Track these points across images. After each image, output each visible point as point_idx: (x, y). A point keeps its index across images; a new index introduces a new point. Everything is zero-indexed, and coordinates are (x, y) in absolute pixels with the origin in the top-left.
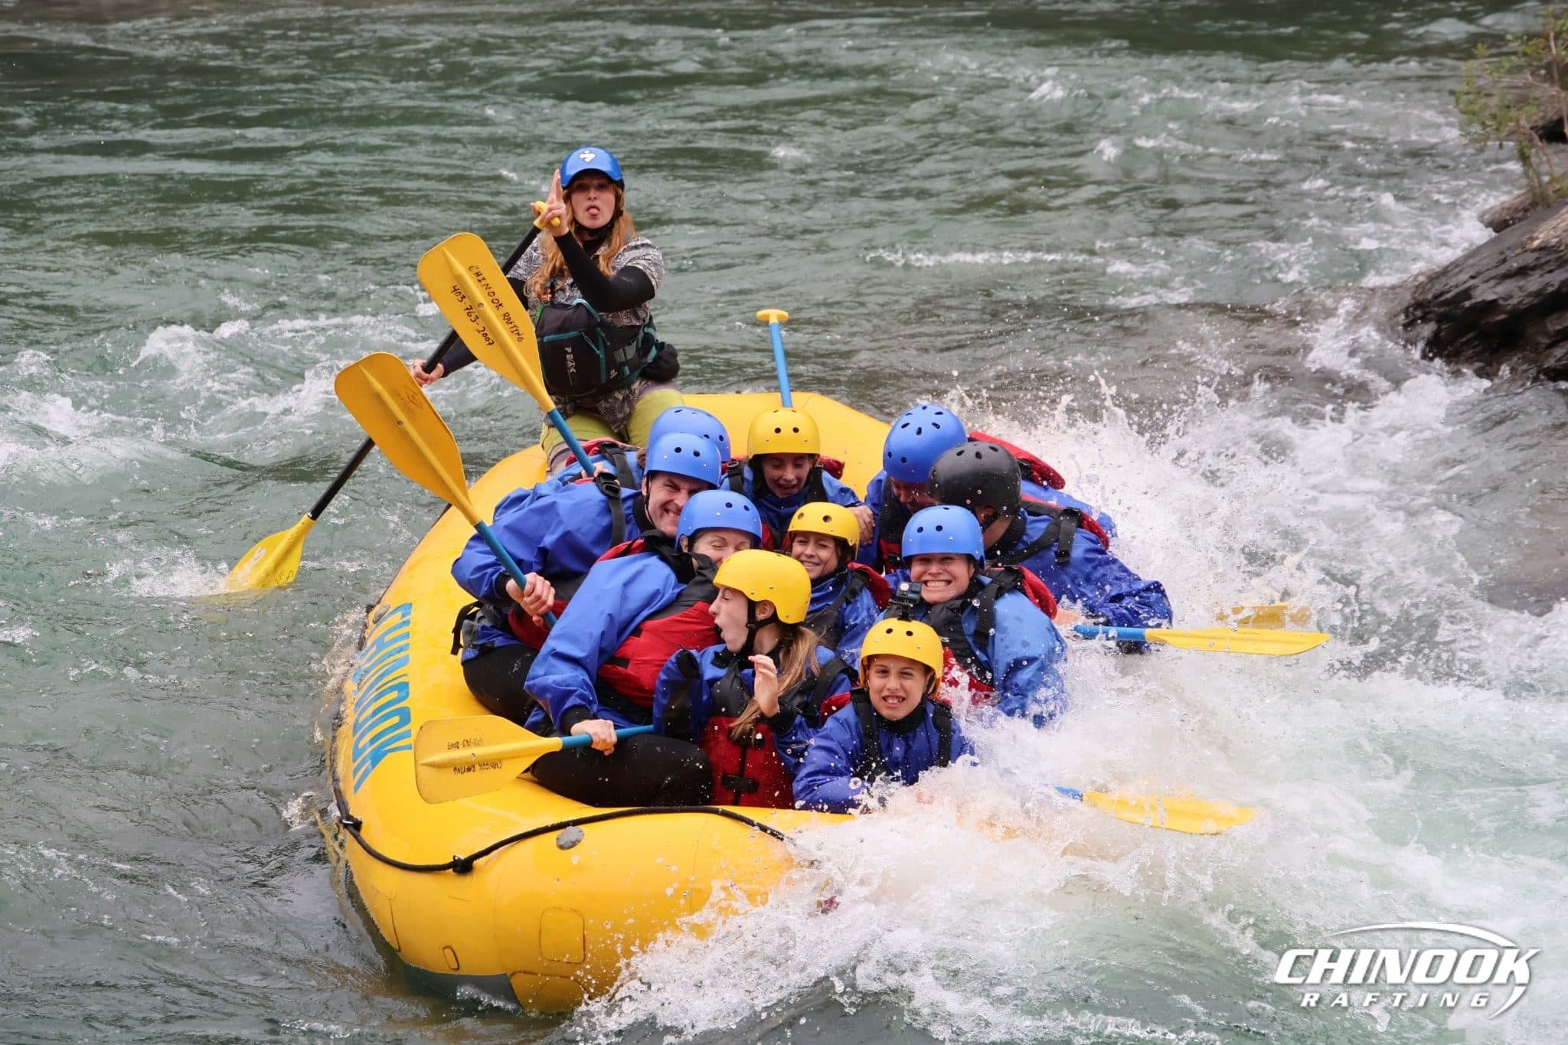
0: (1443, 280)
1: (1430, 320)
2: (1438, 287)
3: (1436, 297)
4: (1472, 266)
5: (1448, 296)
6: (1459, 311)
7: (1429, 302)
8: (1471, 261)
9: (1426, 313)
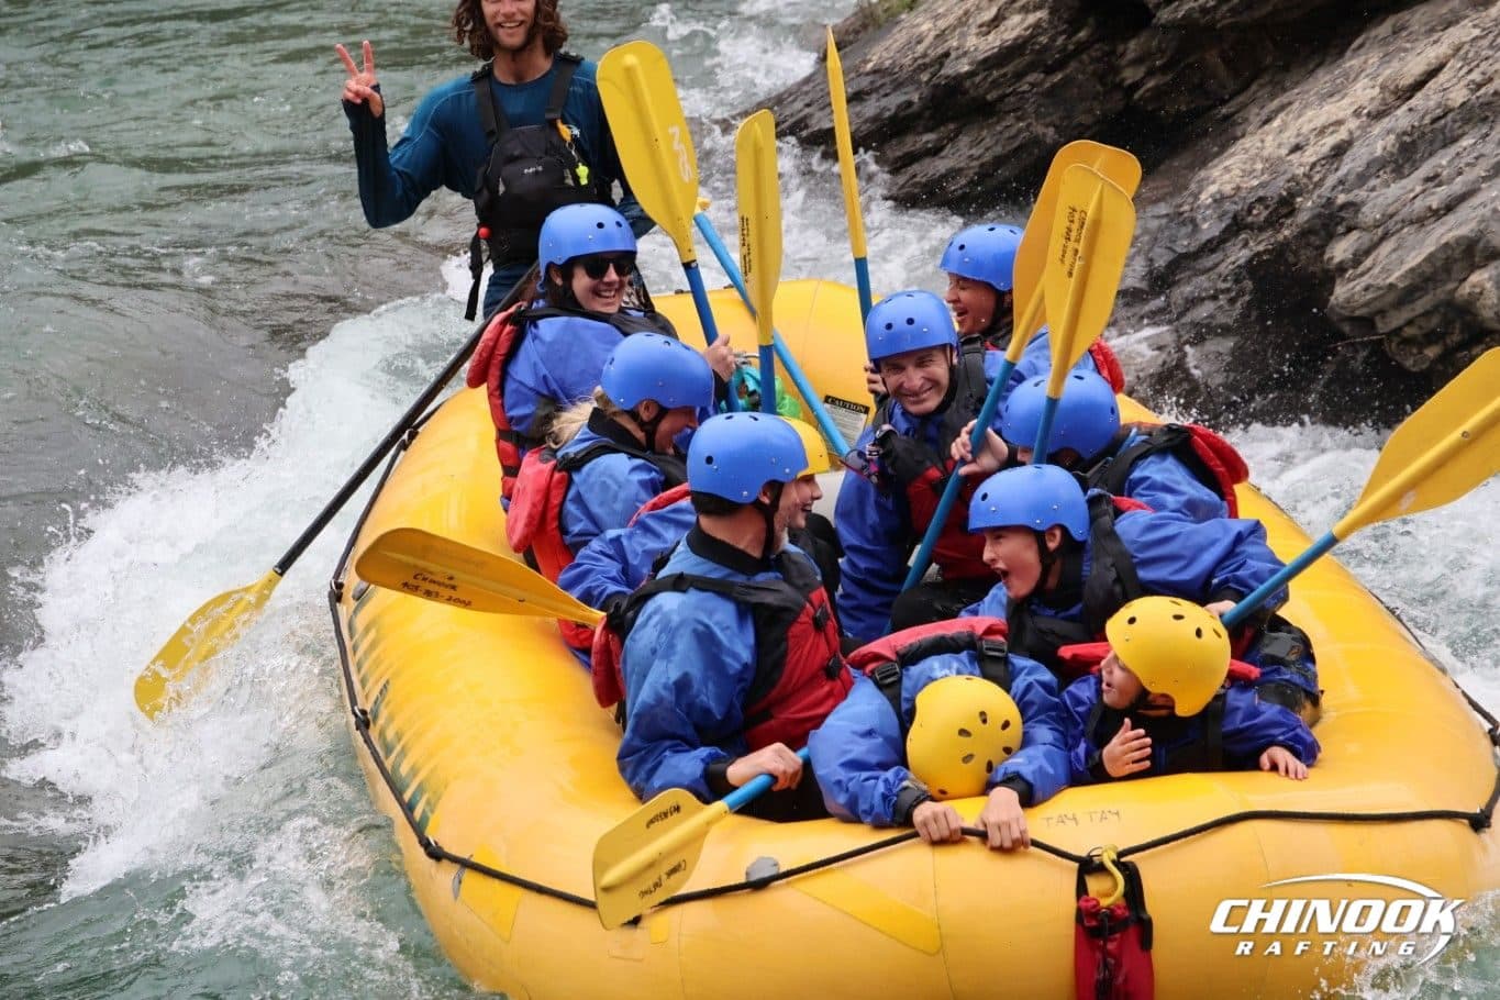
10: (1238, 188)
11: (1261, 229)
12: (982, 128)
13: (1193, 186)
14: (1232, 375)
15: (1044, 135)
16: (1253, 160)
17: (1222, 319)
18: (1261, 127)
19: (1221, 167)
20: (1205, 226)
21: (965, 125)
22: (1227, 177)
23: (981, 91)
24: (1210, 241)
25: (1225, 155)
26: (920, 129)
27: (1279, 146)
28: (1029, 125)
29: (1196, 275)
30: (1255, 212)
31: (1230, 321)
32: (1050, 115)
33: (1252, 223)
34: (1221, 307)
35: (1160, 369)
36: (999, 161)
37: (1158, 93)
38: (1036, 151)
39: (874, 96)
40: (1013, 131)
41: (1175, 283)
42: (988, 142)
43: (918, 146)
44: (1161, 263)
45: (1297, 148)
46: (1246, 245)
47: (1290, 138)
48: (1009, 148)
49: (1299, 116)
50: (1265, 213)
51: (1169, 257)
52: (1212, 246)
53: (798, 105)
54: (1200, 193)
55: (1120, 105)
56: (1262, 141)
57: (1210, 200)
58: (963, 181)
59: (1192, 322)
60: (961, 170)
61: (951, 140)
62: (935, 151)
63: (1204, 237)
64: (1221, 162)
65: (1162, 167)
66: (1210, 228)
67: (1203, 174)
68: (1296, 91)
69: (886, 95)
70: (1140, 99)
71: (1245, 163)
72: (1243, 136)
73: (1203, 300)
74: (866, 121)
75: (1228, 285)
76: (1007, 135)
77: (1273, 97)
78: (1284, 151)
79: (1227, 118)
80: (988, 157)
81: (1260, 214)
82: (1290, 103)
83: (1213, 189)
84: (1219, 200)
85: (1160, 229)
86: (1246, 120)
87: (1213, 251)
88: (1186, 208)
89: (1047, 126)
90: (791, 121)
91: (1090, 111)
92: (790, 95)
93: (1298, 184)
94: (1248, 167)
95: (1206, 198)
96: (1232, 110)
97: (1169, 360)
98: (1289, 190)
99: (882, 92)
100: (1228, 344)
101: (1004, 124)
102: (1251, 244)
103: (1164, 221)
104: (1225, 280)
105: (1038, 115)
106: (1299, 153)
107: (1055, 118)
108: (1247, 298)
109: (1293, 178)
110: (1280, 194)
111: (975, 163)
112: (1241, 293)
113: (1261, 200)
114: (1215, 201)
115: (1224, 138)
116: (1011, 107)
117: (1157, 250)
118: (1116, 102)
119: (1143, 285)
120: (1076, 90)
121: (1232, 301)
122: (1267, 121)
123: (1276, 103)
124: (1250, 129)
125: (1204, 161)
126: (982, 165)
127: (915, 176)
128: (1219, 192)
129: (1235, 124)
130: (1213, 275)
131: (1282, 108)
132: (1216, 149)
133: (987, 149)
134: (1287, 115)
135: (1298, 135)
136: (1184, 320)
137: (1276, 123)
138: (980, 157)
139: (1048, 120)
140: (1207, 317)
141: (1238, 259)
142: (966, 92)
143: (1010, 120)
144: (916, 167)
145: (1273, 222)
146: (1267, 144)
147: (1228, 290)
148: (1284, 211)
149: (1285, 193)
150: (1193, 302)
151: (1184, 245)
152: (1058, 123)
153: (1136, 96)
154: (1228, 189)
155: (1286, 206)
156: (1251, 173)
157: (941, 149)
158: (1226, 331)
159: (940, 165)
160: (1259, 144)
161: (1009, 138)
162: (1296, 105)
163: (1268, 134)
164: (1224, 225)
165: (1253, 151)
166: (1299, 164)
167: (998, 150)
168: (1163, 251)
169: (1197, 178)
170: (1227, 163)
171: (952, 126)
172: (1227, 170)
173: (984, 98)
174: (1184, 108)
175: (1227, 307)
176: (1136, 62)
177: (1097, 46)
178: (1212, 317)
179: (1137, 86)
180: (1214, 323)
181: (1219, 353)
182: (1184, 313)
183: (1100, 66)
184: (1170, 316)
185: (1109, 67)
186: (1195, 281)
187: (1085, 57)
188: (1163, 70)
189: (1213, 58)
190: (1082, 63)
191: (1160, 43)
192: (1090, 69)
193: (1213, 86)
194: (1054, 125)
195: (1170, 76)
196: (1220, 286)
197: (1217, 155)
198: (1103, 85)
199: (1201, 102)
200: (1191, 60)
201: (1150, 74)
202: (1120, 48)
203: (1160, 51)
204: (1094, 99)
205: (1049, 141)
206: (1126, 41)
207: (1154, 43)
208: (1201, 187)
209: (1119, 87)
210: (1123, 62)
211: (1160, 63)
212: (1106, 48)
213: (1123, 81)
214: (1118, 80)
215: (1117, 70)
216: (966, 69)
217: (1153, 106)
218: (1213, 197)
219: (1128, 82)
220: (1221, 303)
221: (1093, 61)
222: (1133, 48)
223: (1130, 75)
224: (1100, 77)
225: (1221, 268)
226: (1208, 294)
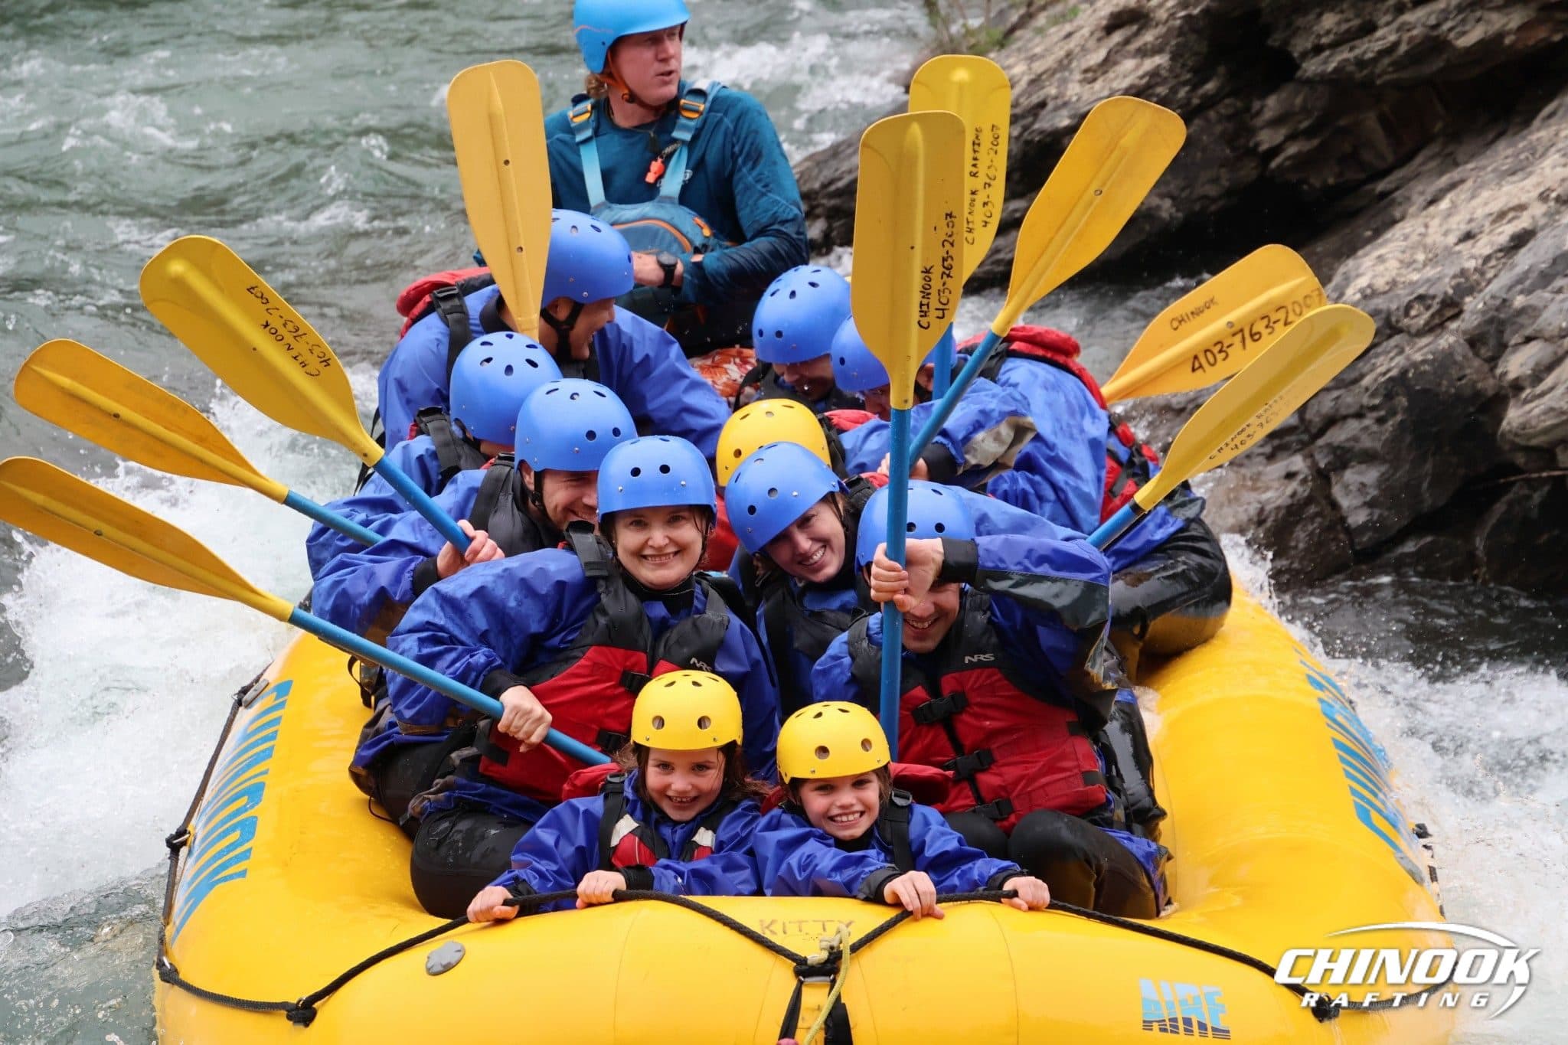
0: (834, 163)
1: (818, 217)
2: (827, 174)
3: (824, 186)
5: (840, 184)
7: (816, 193)
10: (1393, 284)
11: (1420, 333)
13: (1339, 277)
14: (1377, 512)
15: (1158, 207)
16: (1414, 248)
17: (1367, 443)
18: (1425, 208)
19: (1376, 253)
22: (1381, 268)
25: (1380, 241)
27: (1446, 234)
29: (1337, 388)
30: (1413, 313)
31: (1378, 445)
33: (1409, 327)
34: (1366, 428)
35: (1289, 501)
37: (1302, 162)
38: (1147, 227)
45: (1468, 236)
46: (1401, 351)
47: (1458, 224)
49: (1473, 197)
50: (1427, 315)
54: (1347, 286)
55: (1255, 174)
56: (1426, 226)
57: (1358, 296)
59: (1329, 445)
64: (1376, 249)
67: (1351, 263)
68: (1470, 166)
70: (1279, 167)
71: (1403, 252)
72: (1403, 218)
73: (1345, 418)
75: (1377, 401)
77: (1442, 174)
78: (1452, 239)
79: (1384, 195)
81: (1420, 317)
82: (1462, 181)
83: (1362, 282)
84: (1369, 294)
86: (1408, 199)
91: (1215, 181)
92: (850, 146)
93: (1467, 279)
94: (1407, 257)
95: (1353, 291)
96: (1393, 186)
97: (1300, 489)
98: (1457, 287)
100: (1371, 475)
102: (1408, 350)
104: (1373, 395)
106: (1470, 242)
108: (1399, 418)
109: (1463, 273)
110: (1446, 293)
112: (1393, 413)
113: (1421, 298)
114: (1365, 297)
115: (1376, 222)
118: (1249, 171)
120: (1199, 154)
121: (1381, 421)
122: (1433, 201)
123: (1444, 180)
124: (1412, 210)
125: (1351, 249)
128: (1370, 286)
129: (1393, 203)
130: (1356, 389)
131: (1453, 186)
132: (1369, 233)
134: (1458, 196)
135: (1471, 221)
136: (1321, 442)
137: (1444, 204)
140: (1348, 440)
141: (1389, 371)
145: (1435, 327)
146: (1431, 230)
147: (1374, 408)
148: (1449, 313)
149: (1451, 291)
150: (1332, 421)
152: (1176, 193)
153: (1273, 164)
154: (1380, 283)
155: (1451, 307)
156: (1409, 265)
158: (1368, 457)
160: (1423, 230)
162: (1469, 184)
163: (1433, 217)
165: (1414, 238)
166: (1470, 257)
169: (1342, 269)
170: (1382, 251)
172: (1381, 259)
174: (1331, 181)
175: (1375, 428)
176: (1276, 122)
177: (1227, 101)
178: (1355, 439)
179: (1275, 151)
180: (1358, 447)
181: (1363, 485)
182: (1322, 432)
183: (1230, 126)
184: (1305, 437)
185: (1241, 127)
186: (1335, 394)
187: (1212, 114)
188: (1308, 133)
189: (1371, 121)
190: (1208, 120)
191: (1305, 101)
192: (1218, 129)
193: (1367, 156)
194: (1173, 198)
195: (1315, 142)
196: (1365, 400)
197: (1369, 241)
198: (1233, 149)
199: (1353, 175)
200: (1342, 123)
201: (1291, 137)
202: (1256, 105)
203: (1305, 111)
204: (1222, 166)
205: (1165, 215)
206: (1264, 95)
207: (1298, 101)
208: (1347, 280)
209: (1252, 152)
210: (1259, 121)
211: (1305, 125)
212: (1239, 104)
213: (1257, 145)
214: (1251, 144)
215: (1252, 132)
216: (1065, 122)
217: (1293, 177)
218: (1362, 291)
219: (1264, 147)
220: (1367, 422)
221: (1221, 119)
222: (1272, 105)
223: (1267, 139)
224: (1230, 140)
225: (1366, 381)
226: (1352, 411)
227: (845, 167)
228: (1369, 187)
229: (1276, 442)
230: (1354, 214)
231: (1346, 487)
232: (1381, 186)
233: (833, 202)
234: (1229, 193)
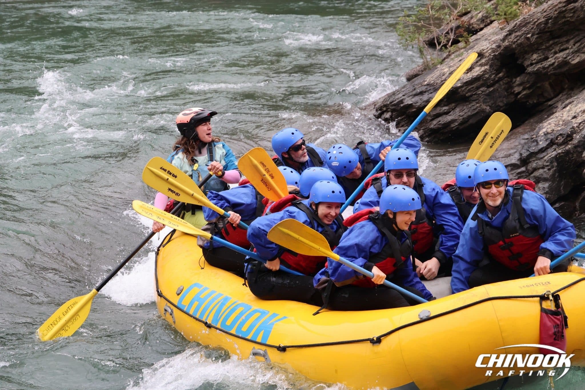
0: (393, 97)
1: (388, 112)
2: (391, 99)
3: (391, 103)
4: (403, 91)
5: (395, 102)
6: (399, 108)
7: (388, 105)
8: (403, 90)
9: (387, 109)
10: (553, 131)
11: (561, 145)
12: (464, 106)
13: (537, 129)
14: (548, 195)
16: (559, 121)
17: (545, 176)
18: (562, 109)
19: (548, 122)
20: (541, 143)
21: (459, 104)
22: (549, 126)
23: (464, 93)
24: (542, 148)
25: (549, 118)
26: (442, 105)
27: (569, 116)
28: (481, 105)
29: (537, 160)
30: (559, 139)
31: (548, 176)
32: (488, 102)
33: (557, 143)
34: (545, 171)
36: (469, 117)
37: (527, 96)
39: (427, 93)
40: (475, 107)
41: (530, 162)
42: (466, 111)
43: (441, 111)
44: (525, 155)
45: (575, 117)
46: (555, 150)
47: (572, 113)
48: (473, 113)
49: (576, 106)
50: (563, 139)
51: (528, 153)
52: (542, 150)
53: (400, 95)
54: (540, 131)
55: (513, 99)
56: (562, 114)
58: (457, 124)
59: (534, 176)
60: (456, 120)
61: (453, 109)
62: (447, 113)
63: (540, 147)
65: (526, 122)
66: (542, 144)
67: (541, 125)
68: (575, 97)
69: (431, 93)
70: (521, 97)
71: (556, 121)
72: (556, 112)
73: (539, 169)
74: (424, 102)
75: (548, 164)
76: (472, 108)
77: (567, 99)
78: (570, 118)
79: (550, 105)
80: (465, 116)
81: (561, 139)
82: (573, 102)
83: (544, 130)
84: (546, 134)
85: (525, 143)
86: (557, 107)
87: (543, 152)
88: (535, 136)
89: (487, 106)
90: (397, 101)
91: (502, 101)
92: (397, 92)
93: (574, 130)
94: (557, 123)
95: (541, 133)
96: (553, 103)
98: (571, 132)
99: (430, 92)
100: (547, 185)
101: (472, 104)
102: (557, 150)
103: (526, 141)
104: (547, 162)
105: (484, 103)
106: (575, 119)
107: (490, 104)
108: (554, 169)
109: (573, 127)
110: (568, 133)
111: (461, 118)
112: (553, 167)
113: (561, 134)
114: (545, 134)
115: (549, 113)
116: (474, 99)
117: (524, 151)
118: (512, 99)
119: (518, 163)
120: (497, 94)
121: (549, 170)
122: (564, 107)
123: (568, 101)
124: (559, 110)
125: (541, 121)
126: (463, 118)
127: (440, 121)
128: (546, 131)
129: (553, 108)
130: (542, 160)
131: (570, 103)
132: (546, 116)
133: (465, 113)
134: (572, 106)
135: (575, 113)
136: (532, 175)
137: (568, 108)
138: (462, 116)
139: (487, 104)
141: (552, 155)
142: (459, 93)
143: (474, 103)
144: (440, 118)
145: (565, 143)
146: (564, 115)
147: (547, 166)
148: (569, 139)
150: (535, 169)
151: (534, 149)
152: (490, 105)
153: (519, 97)
154: (549, 130)
155: (569, 137)
156: (558, 125)
157: (450, 112)
158: (545, 180)
159: (448, 118)
161: (474, 109)
163: (564, 112)
164: (547, 143)
165: (559, 118)
166: (575, 123)
167: (469, 113)
168: (526, 151)
169: (539, 126)
170: (550, 121)
171: (453, 105)
172: (550, 124)
173: (465, 95)
174: (535, 102)
175: (547, 171)
176: (519, 85)
177: (506, 79)
178: (542, 175)
179: (519, 93)
180: (542, 177)
181: (544, 188)
182: (532, 173)
183: (506, 86)
184: (527, 174)
185: (509, 86)
186: (536, 162)
187: (501, 83)
188: (529, 88)
189: (547, 85)
190: (500, 84)
191: (528, 79)
192: (503, 87)
193: (546, 95)
194: (490, 106)
195: (531, 90)
196: (545, 164)
197: (546, 118)
198: (507, 92)
199: (542, 100)
200: (539, 85)
201: (524, 89)
202: (514, 80)
203: (528, 82)
204: (504, 97)
205: (487, 111)
206: (516, 77)
207: (526, 79)
208: (540, 129)
209: (513, 93)
210: (515, 85)
211: (528, 86)
212: (509, 80)
213: (514, 91)
214: (513, 91)
215: (512, 88)
216: (459, 85)
217: (524, 100)
218: (544, 133)
219: (516, 92)
220: (545, 170)
221: (504, 84)
222: (518, 80)
223: (517, 90)
224: (506, 90)
225: (546, 158)
226: (541, 166)
227: (397, 97)
228: (546, 103)
229: (519, 175)
230: (542, 111)
231: (539, 188)
232: (550, 103)
233: (393, 107)
234: (506, 105)
